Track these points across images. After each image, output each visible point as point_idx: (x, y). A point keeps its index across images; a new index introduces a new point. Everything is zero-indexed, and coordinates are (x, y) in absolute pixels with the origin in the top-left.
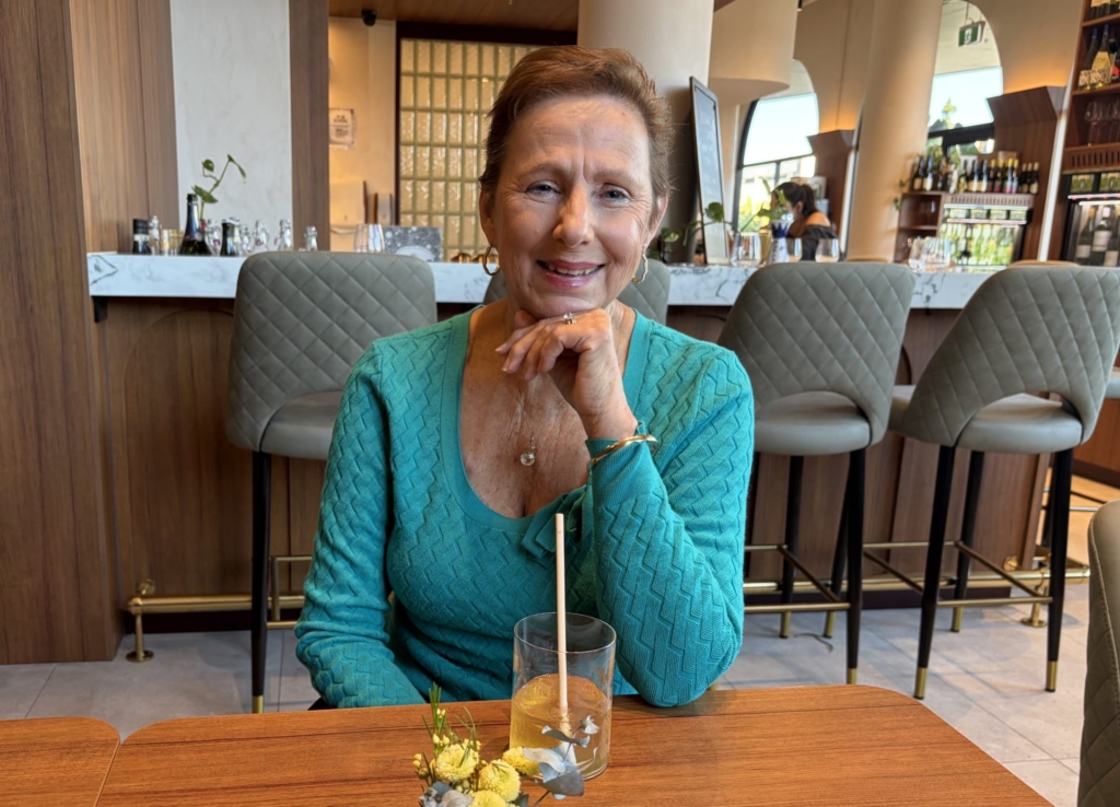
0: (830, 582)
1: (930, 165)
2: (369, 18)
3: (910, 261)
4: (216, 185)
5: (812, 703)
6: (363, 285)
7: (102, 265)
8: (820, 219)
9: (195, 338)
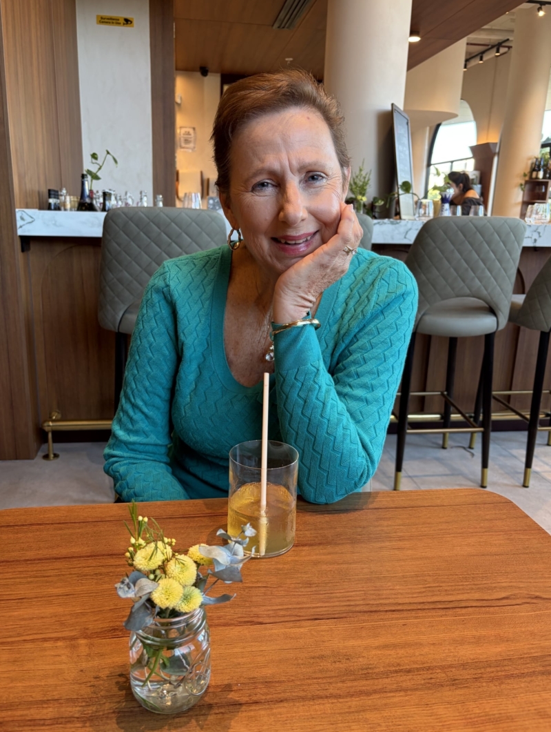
0: (473, 415)
1: (542, 163)
2: (204, 72)
3: (526, 219)
4: (100, 169)
5: (439, 501)
6: (181, 228)
7: (25, 217)
8: (475, 193)
9: (83, 263)
